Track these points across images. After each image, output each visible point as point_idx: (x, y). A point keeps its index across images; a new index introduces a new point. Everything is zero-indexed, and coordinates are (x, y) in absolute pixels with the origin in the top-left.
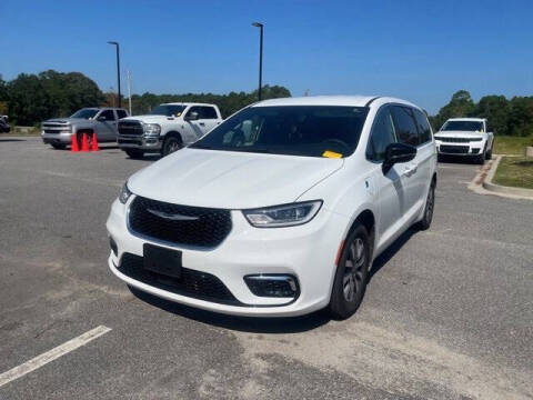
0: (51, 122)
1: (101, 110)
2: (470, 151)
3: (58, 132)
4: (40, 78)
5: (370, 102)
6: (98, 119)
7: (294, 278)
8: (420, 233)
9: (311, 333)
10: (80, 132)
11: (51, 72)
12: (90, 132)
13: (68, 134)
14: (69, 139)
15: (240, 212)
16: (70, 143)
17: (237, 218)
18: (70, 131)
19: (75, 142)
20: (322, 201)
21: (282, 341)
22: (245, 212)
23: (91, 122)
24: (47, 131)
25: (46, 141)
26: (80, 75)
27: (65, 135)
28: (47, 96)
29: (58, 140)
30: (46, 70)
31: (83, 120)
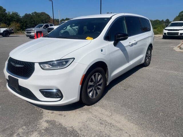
0: (28, 29)
1: (45, 24)
2: (179, 34)
3: (30, 33)
4: (32, 15)
5: (113, 16)
6: (43, 28)
7: (59, 91)
8: (144, 68)
9: (74, 111)
10: (37, 32)
11: (35, 12)
12: (41, 32)
13: (33, 33)
14: (34, 35)
15: (38, 64)
16: (34, 36)
17: (37, 66)
18: (34, 32)
19: (36, 36)
20: (74, 59)
21: (59, 115)
22: (40, 63)
23: (41, 29)
24: (27, 33)
25: (27, 36)
26: (44, 13)
27: (33, 34)
28: (34, 21)
29: (30, 35)
30: (34, 12)
31: (39, 28)
